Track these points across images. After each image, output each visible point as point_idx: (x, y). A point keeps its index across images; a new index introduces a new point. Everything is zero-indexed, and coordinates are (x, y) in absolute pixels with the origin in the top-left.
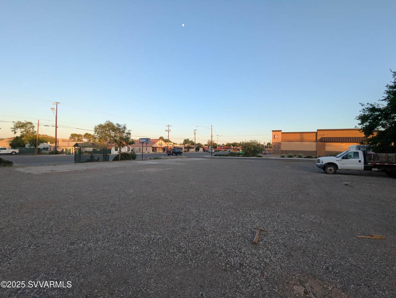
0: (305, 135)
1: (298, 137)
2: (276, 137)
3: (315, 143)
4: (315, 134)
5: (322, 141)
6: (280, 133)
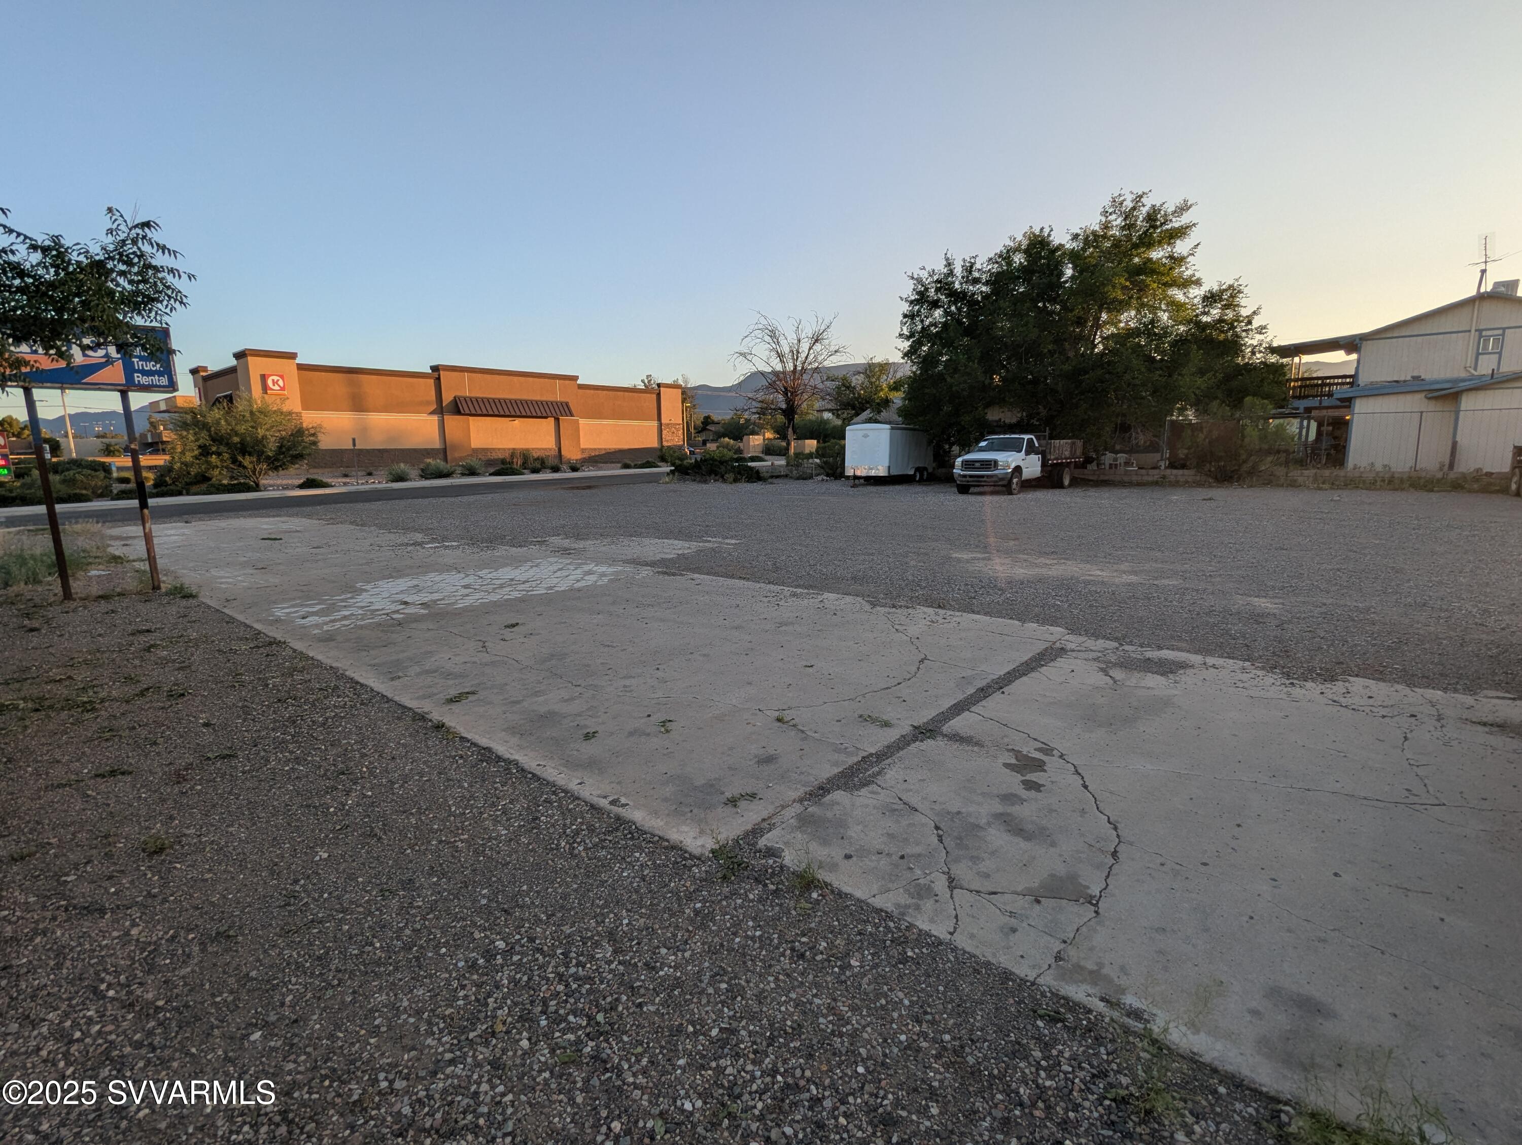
2: (274, 383)
3: (435, 418)
4: (431, 382)
5: (458, 412)
6: (290, 367)
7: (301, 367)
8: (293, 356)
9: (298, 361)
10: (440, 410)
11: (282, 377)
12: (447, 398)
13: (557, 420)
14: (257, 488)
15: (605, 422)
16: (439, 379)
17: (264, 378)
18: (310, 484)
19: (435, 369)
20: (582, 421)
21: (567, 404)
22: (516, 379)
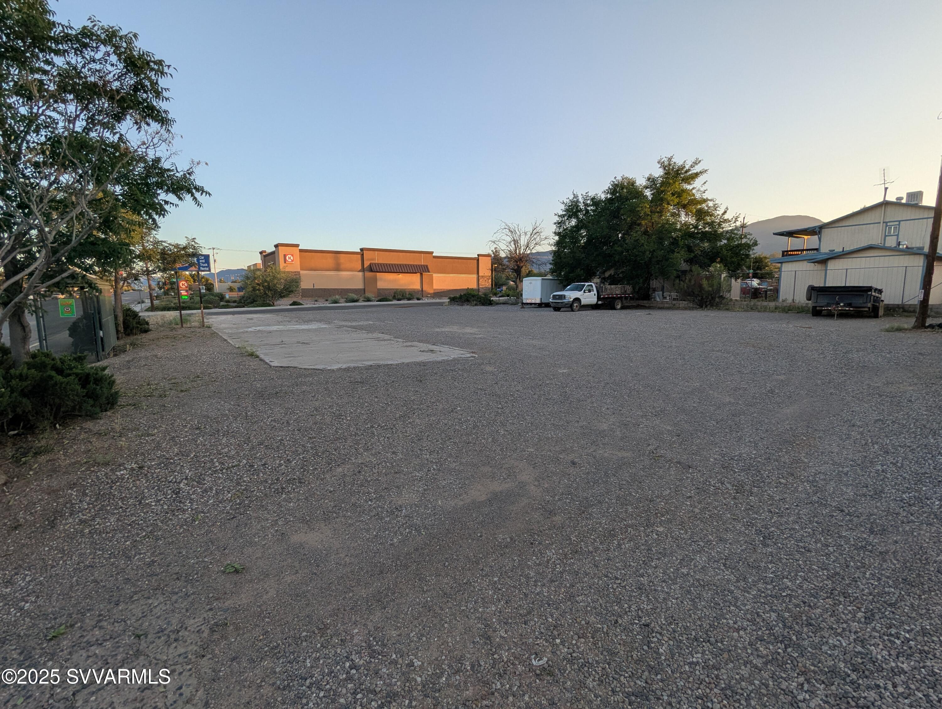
0: (342, 257)
1: (330, 261)
2: (289, 258)
3: (361, 274)
4: (359, 256)
5: (371, 271)
6: (296, 251)
7: (301, 251)
8: (297, 246)
9: (300, 248)
10: (363, 270)
11: (292, 255)
12: (367, 264)
13: (421, 274)
14: (273, 305)
15: (448, 275)
16: (363, 255)
17: (285, 256)
18: (294, 303)
19: (362, 250)
20: (435, 275)
21: (427, 266)
22: (401, 254)
